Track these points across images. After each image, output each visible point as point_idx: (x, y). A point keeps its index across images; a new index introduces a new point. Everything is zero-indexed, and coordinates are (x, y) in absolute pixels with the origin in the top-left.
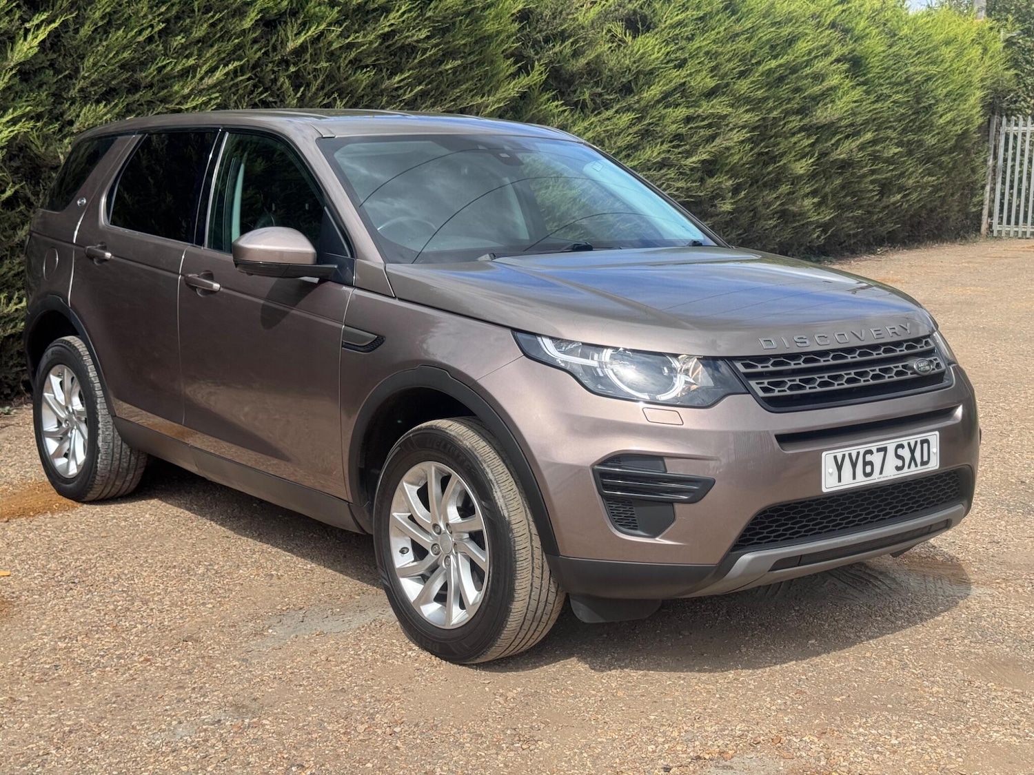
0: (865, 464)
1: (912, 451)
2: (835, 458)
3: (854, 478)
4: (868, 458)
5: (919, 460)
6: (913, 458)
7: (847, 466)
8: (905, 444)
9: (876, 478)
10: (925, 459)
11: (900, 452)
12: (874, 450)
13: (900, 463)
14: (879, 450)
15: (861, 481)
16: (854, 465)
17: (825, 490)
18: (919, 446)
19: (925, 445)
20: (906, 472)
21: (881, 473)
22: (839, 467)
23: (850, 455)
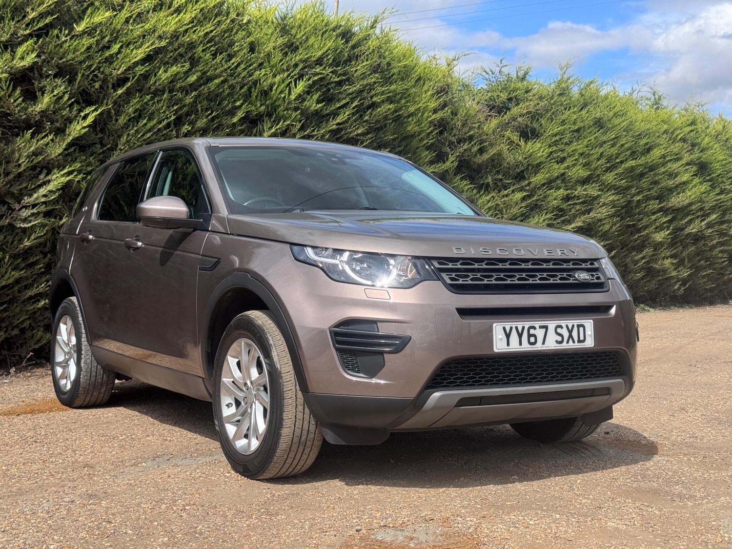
0: (530, 336)
1: (570, 332)
2: (504, 329)
3: (521, 344)
4: (532, 331)
5: (576, 339)
6: (571, 336)
8: (564, 325)
9: (539, 347)
10: (582, 338)
11: (559, 330)
12: (537, 326)
13: (560, 339)
14: (541, 327)
15: (526, 347)
16: (520, 336)
17: (496, 350)
18: (575, 328)
19: (581, 329)
20: (565, 346)
21: (543, 343)
22: (508, 336)
23: (516, 328)
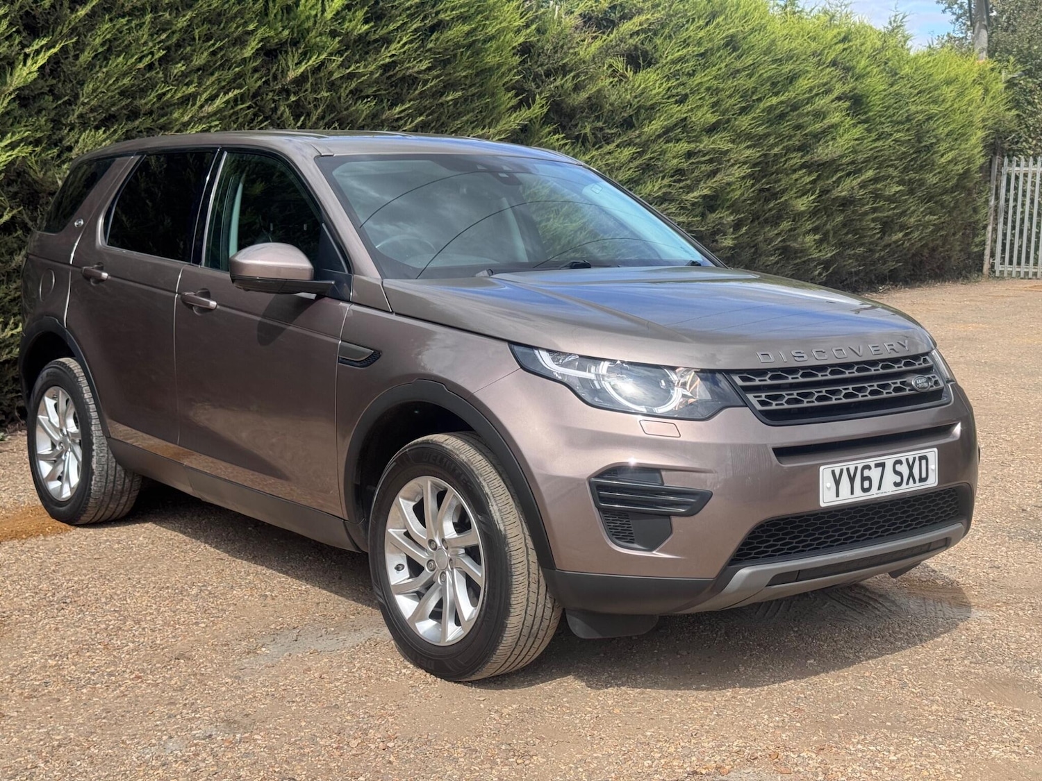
0: (863, 479)
1: (911, 468)
2: (833, 472)
3: (852, 493)
4: (866, 473)
5: (917, 478)
6: (911, 475)
7: (845, 480)
8: (904, 460)
9: (874, 494)
10: (924, 475)
11: (898, 467)
12: (872, 465)
13: (898, 479)
14: (877, 465)
15: (859, 496)
16: (852, 480)
17: (822, 505)
18: (917, 462)
19: (924, 462)
20: (904, 489)
21: (879, 489)
22: (837, 482)
23: (848, 470)
